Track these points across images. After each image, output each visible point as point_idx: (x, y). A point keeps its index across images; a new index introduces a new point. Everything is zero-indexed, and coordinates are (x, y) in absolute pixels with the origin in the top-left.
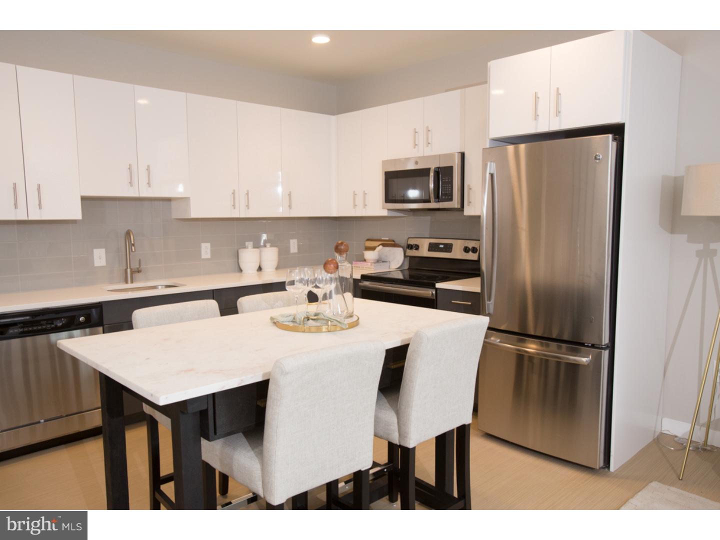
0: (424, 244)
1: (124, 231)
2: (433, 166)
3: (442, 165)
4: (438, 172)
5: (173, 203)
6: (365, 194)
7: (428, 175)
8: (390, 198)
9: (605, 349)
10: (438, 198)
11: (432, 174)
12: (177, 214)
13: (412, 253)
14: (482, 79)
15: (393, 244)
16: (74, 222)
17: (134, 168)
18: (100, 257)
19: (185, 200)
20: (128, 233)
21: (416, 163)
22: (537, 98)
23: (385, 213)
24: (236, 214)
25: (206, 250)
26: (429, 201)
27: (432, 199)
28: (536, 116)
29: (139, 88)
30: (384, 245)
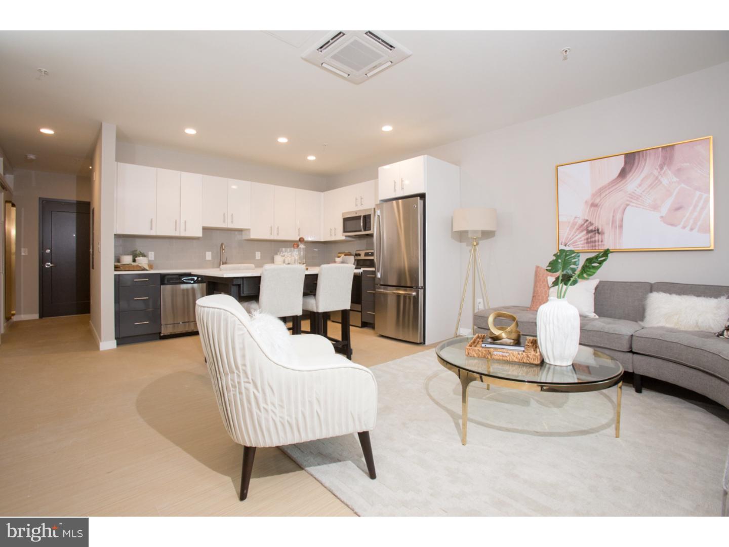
0: (362, 253)
1: (220, 245)
2: (362, 214)
3: (367, 214)
4: (365, 217)
5: (243, 233)
6: (335, 229)
7: (360, 219)
8: (346, 230)
9: (421, 289)
10: (365, 230)
11: (362, 218)
12: (245, 237)
13: (359, 258)
14: (375, 176)
15: (349, 254)
16: (198, 238)
17: (226, 215)
18: (209, 256)
19: (248, 230)
20: (222, 245)
21: (356, 213)
22: (395, 182)
23: (343, 238)
24: (272, 238)
25: (258, 255)
26: (361, 231)
27: (363, 230)
28: (395, 190)
29: (231, 181)
30: (345, 255)
